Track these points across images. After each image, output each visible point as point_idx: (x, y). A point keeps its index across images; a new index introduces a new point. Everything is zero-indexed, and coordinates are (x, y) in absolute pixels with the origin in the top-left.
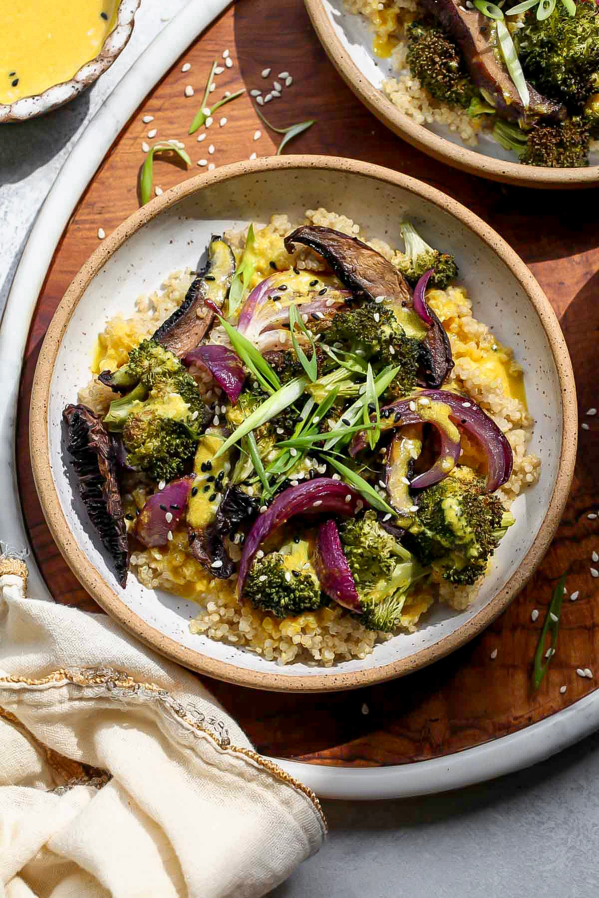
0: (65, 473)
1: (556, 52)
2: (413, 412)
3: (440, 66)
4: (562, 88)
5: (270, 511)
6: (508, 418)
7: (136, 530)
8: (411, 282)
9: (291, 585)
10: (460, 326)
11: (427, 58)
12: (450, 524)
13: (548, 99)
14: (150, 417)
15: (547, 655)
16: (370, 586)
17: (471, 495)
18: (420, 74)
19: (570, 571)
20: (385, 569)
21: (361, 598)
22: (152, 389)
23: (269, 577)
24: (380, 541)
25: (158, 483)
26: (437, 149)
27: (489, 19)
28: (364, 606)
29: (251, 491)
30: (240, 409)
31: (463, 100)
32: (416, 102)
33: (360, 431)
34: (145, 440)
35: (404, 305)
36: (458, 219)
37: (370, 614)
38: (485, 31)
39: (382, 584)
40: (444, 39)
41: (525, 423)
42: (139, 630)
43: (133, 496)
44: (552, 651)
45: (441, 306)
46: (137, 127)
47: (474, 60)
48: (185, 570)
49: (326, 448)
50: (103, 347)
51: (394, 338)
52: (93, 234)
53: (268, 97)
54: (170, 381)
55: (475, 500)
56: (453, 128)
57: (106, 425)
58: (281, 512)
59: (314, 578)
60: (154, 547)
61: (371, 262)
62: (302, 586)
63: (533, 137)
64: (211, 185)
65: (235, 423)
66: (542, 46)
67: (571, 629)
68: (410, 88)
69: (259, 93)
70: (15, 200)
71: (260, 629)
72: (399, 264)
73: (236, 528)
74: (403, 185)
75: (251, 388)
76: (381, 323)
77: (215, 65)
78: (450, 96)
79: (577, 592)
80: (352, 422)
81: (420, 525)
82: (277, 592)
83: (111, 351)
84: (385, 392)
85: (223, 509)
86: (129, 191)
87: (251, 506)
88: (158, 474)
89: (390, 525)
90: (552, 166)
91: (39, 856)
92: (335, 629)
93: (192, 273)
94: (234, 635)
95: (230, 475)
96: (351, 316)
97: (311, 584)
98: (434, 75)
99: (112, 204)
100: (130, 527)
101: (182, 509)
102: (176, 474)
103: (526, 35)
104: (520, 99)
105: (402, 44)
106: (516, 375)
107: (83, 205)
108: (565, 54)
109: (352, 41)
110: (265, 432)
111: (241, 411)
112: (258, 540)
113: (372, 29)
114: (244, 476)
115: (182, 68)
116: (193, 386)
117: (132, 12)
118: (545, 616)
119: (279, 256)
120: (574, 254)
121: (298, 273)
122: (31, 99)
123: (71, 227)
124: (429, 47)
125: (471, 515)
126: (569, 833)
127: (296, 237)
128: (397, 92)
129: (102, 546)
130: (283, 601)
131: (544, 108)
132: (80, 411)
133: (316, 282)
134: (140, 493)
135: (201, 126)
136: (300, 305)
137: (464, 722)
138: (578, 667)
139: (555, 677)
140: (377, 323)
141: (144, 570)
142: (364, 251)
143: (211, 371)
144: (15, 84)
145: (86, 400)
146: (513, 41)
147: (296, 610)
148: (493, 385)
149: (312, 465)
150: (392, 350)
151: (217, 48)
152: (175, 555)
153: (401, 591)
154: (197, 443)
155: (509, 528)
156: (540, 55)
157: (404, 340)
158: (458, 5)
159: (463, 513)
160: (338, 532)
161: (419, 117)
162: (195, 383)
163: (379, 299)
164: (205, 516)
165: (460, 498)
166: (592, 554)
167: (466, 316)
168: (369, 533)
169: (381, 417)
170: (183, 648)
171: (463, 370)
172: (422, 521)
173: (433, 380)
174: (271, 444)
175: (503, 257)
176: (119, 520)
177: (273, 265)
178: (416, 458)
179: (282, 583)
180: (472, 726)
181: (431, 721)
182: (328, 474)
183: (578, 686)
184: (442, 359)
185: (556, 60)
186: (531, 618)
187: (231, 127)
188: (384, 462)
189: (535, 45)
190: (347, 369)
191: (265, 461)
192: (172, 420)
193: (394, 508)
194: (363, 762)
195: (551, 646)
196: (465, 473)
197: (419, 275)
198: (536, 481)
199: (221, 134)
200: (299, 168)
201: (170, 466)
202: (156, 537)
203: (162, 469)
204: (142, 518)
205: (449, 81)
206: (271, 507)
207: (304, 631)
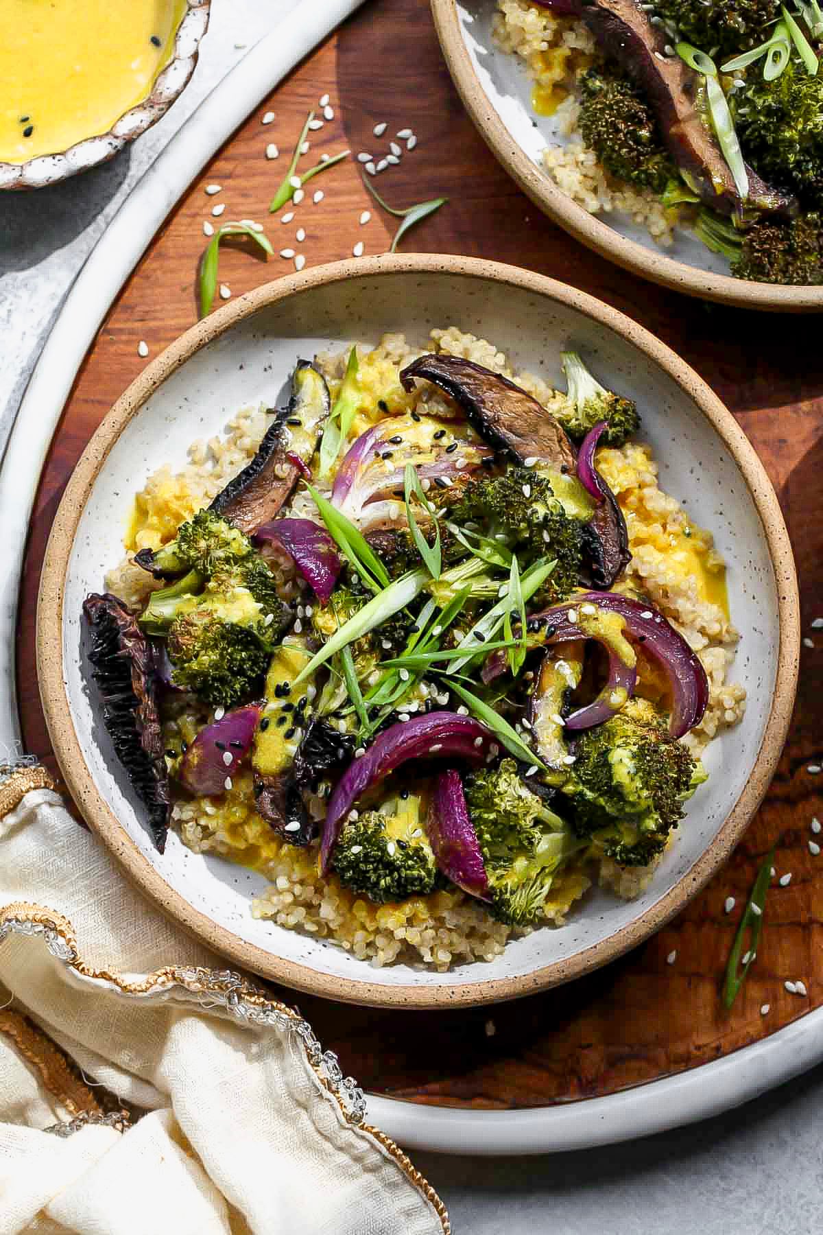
0: (84, 689)
1: (788, 124)
2: (573, 624)
3: (625, 135)
4: (794, 173)
5: (368, 756)
6: (702, 631)
7: (180, 773)
8: (576, 439)
9: (395, 861)
10: (641, 500)
11: (607, 122)
12: (620, 785)
13: (775, 188)
14: (206, 620)
15: (745, 961)
16: (505, 867)
17: (649, 745)
18: (596, 144)
19: (782, 844)
20: (526, 843)
21: (492, 882)
22: (209, 581)
23: (365, 848)
24: (521, 804)
25: (215, 710)
26: (617, 252)
27: (696, 72)
28: (495, 894)
29: (343, 726)
30: (332, 612)
31: (656, 182)
32: (590, 183)
33: (497, 650)
34: (198, 652)
35: (564, 470)
36: (643, 352)
37: (503, 905)
38: (689, 90)
39: (520, 863)
40: (632, 97)
41: (726, 638)
42: (183, 915)
43: (177, 725)
44: (752, 955)
45: (615, 475)
46: (197, 199)
47: (673, 130)
48: (247, 828)
49: (450, 671)
50: (142, 512)
51: (550, 520)
52: (131, 349)
53: (382, 164)
54: (236, 570)
55: (655, 751)
56: (639, 219)
57: (144, 626)
58: (385, 759)
59: (428, 851)
60: (205, 796)
61: (519, 408)
62: (410, 862)
63: (752, 241)
64: (299, 292)
65: (324, 632)
66: (767, 115)
67: (780, 925)
68: (582, 163)
69: (370, 157)
70: (23, 293)
71: (349, 916)
72: (559, 411)
73: (320, 776)
74: (568, 301)
75: (348, 583)
76: (533, 498)
77: (312, 116)
78: (638, 177)
79: (790, 875)
80: (488, 636)
81: (577, 783)
82: (375, 870)
83: (153, 520)
84: (535, 595)
85: (305, 751)
86: (184, 290)
87: (342, 747)
88: (215, 698)
89: (536, 782)
90: (776, 282)
91: (34, 1225)
92: (455, 921)
93: (269, 411)
94: (313, 922)
95: (315, 703)
96: (491, 487)
97: (423, 860)
98: (617, 148)
99: (158, 307)
100: (173, 766)
101: (246, 747)
102: (239, 698)
103: (747, 99)
104: (736, 187)
105: (571, 98)
106: (716, 570)
107: (119, 309)
108: (800, 127)
109: (501, 90)
110: (366, 646)
111: (333, 616)
112: (351, 795)
113: (530, 75)
114: (334, 705)
115: (262, 118)
116: (266, 577)
117: (196, 40)
118: (742, 907)
119: (392, 393)
120: (801, 401)
121: (418, 420)
122: (51, 158)
123: (101, 339)
124: (610, 107)
125: (649, 774)
126: (765, 1207)
127: (416, 369)
128: (564, 166)
129: (134, 794)
130: (383, 882)
131: (769, 201)
132: (108, 604)
133: (443, 433)
134: (187, 722)
135: (288, 200)
136: (419, 466)
137: (627, 1049)
138: (787, 979)
139: (755, 991)
140: (527, 499)
141: (190, 827)
142: (511, 394)
143: (294, 558)
144: (28, 133)
145: (115, 587)
146: (728, 104)
147: (401, 894)
148: (684, 586)
149: (430, 693)
150: (546, 537)
151: (312, 91)
152: (234, 809)
153: (547, 870)
154: (270, 657)
155: (699, 786)
156: (765, 127)
157: (563, 522)
158: (654, 51)
159: (638, 770)
160: (463, 788)
161: (593, 204)
162: (270, 574)
163: (529, 462)
164: (279, 760)
165: (635, 749)
166: (811, 821)
167: (650, 486)
168: (506, 792)
169: (528, 631)
170: (242, 943)
171: (643, 563)
172: (580, 778)
173: (602, 578)
174: (374, 662)
175: (704, 408)
176: (157, 759)
177: (382, 405)
178: (574, 687)
179: (382, 857)
180: (637, 1057)
181: (581, 1047)
182: (452, 706)
183: (786, 1005)
184: (614, 549)
185: (787, 134)
186: (724, 908)
187: (329, 205)
188: (529, 691)
189: (759, 112)
190: (482, 560)
191: (364, 686)
192: (236, 625)
193: (541, 759)
194: (485, 1102)
195: (750, 947)
196: (641, 709)
197: (586, 428)
198: (738, 721)
199: (312, 213)
200: (423, 272)
201: (232, 688)
202: (209, 783)
203: (220, 693)
204: (190, 757)
205: (638, 157)
206: (371, 750)
207: (410, 922)
